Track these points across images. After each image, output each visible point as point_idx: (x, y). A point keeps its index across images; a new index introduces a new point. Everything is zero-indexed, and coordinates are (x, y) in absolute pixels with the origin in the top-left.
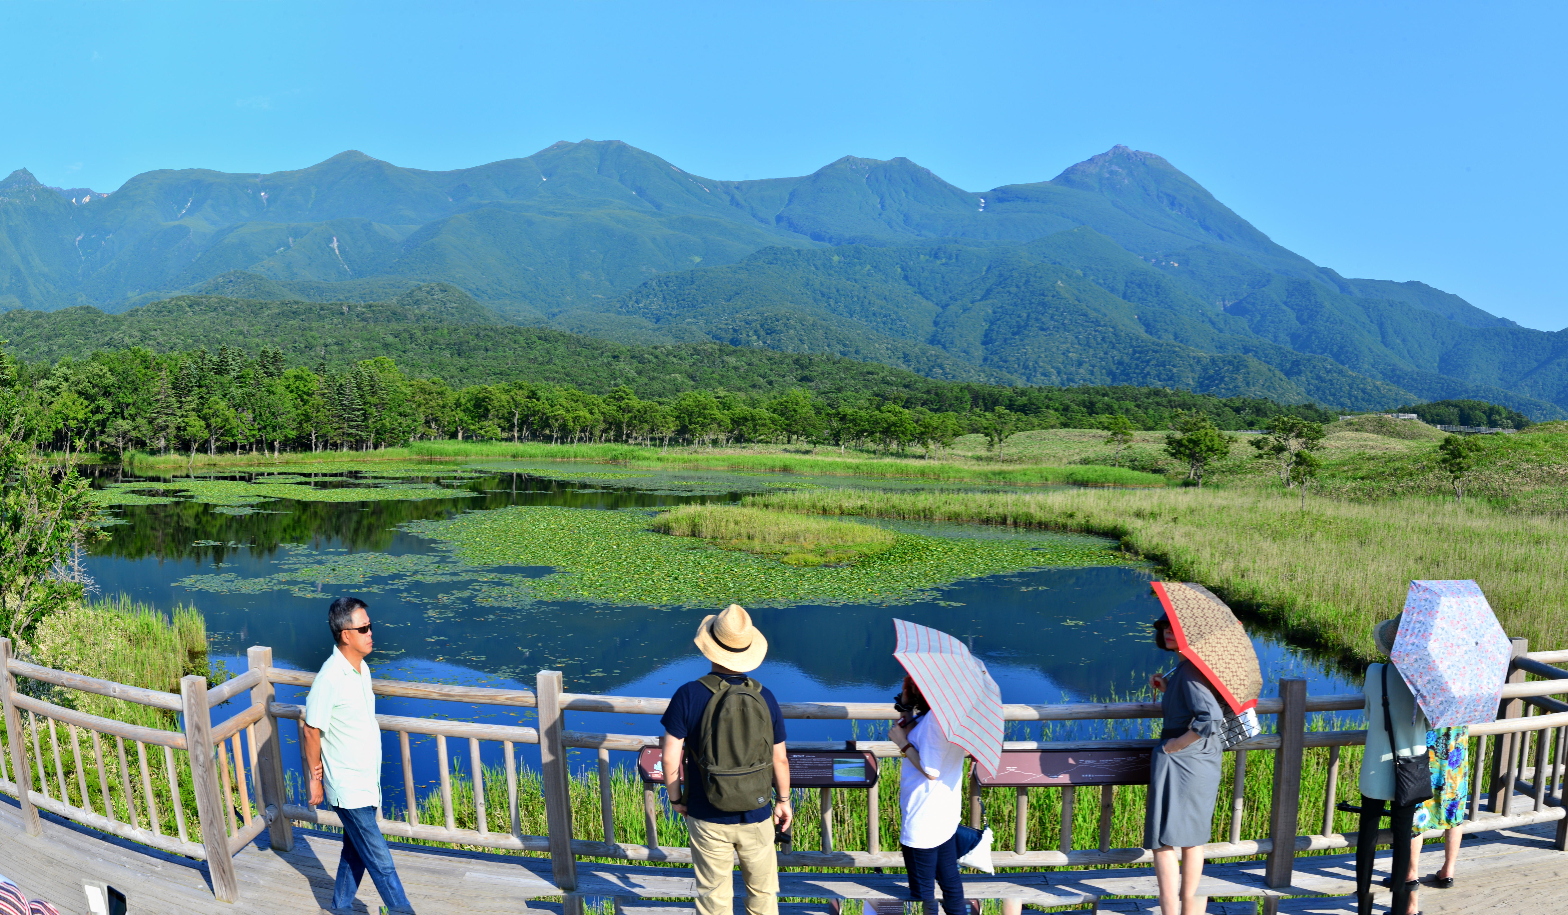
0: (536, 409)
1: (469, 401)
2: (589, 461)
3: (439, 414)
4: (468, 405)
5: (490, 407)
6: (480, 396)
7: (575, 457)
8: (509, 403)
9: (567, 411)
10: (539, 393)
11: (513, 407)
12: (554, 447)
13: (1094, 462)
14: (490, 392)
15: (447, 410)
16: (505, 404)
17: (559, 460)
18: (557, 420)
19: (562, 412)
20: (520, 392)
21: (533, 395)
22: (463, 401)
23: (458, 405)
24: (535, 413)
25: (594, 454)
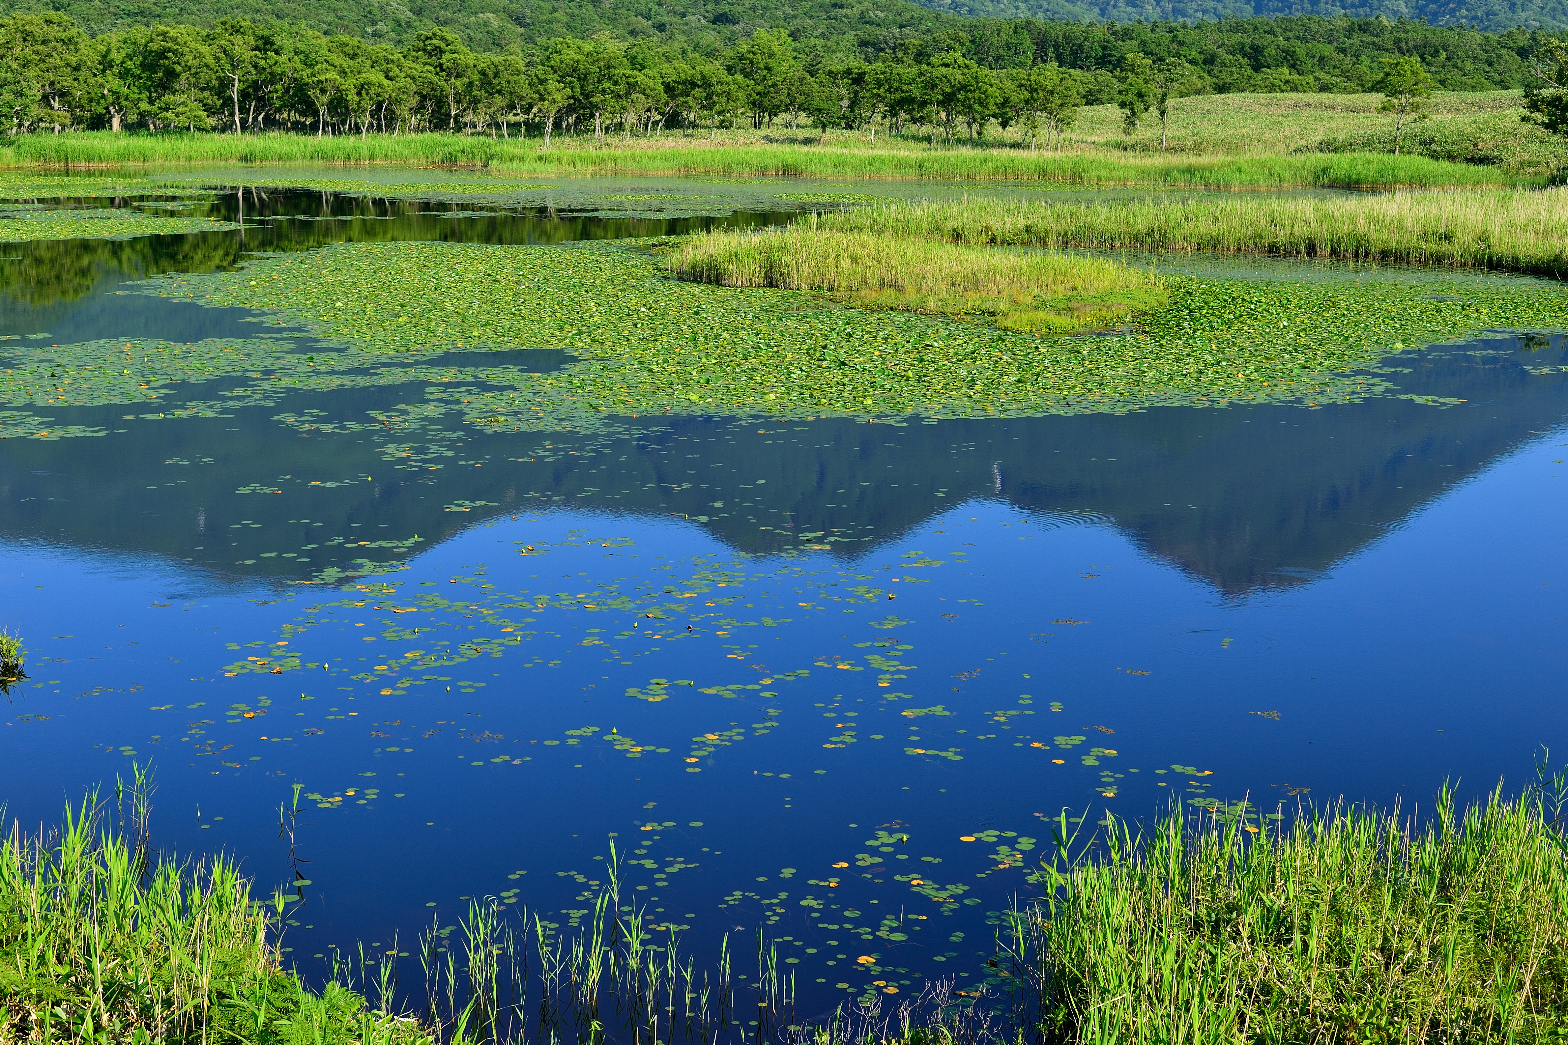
0: (278, 70)
1: (129, 57)
2: (403, 164)
3: (68, 82)
4: (129, 64)
5: (178, 68)
6: (154, 46)
7: (372, 158)
8: (218, 59)
9: (343, 73)
10: (278, 41)
11: (228, 67)
12: (323, 140)
13: (1350, 146)
14: (174, 40)
15: (83, 74)
16: (211, 61)
17: (339, 163)
18: (323, 91)
19: (332, 75)
20: (238, 39)
21: (265, 44)
22: (116, 57)
23: (106, 64)
24: (274, 78)
25: (406, 152)
